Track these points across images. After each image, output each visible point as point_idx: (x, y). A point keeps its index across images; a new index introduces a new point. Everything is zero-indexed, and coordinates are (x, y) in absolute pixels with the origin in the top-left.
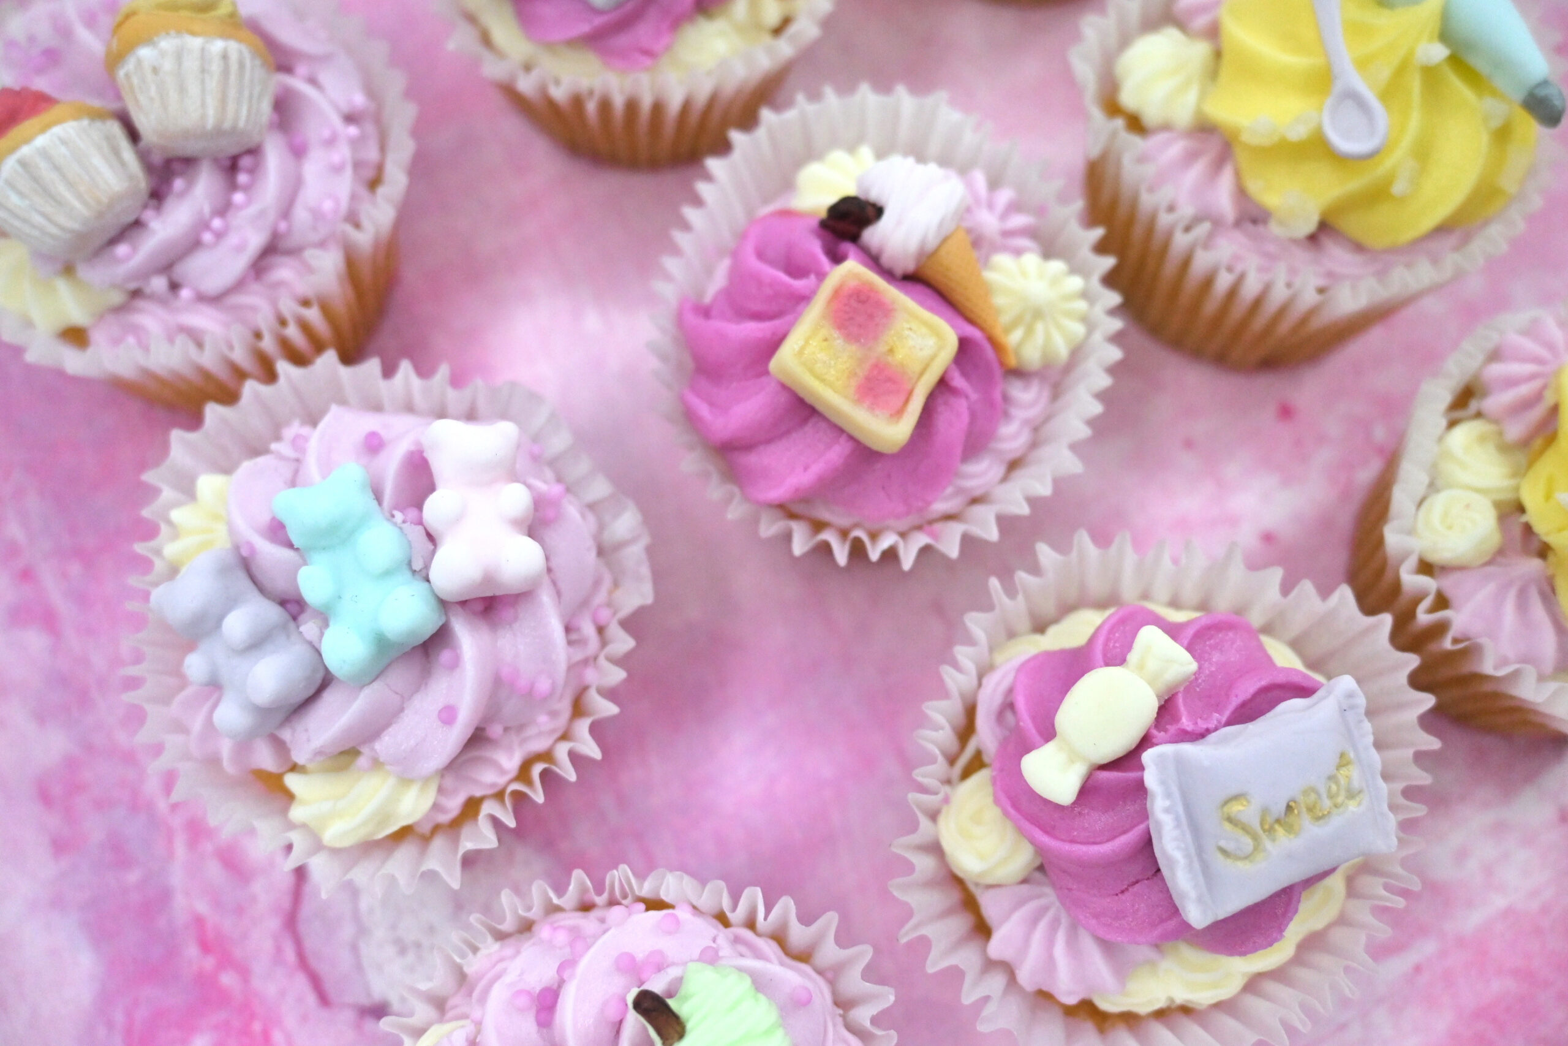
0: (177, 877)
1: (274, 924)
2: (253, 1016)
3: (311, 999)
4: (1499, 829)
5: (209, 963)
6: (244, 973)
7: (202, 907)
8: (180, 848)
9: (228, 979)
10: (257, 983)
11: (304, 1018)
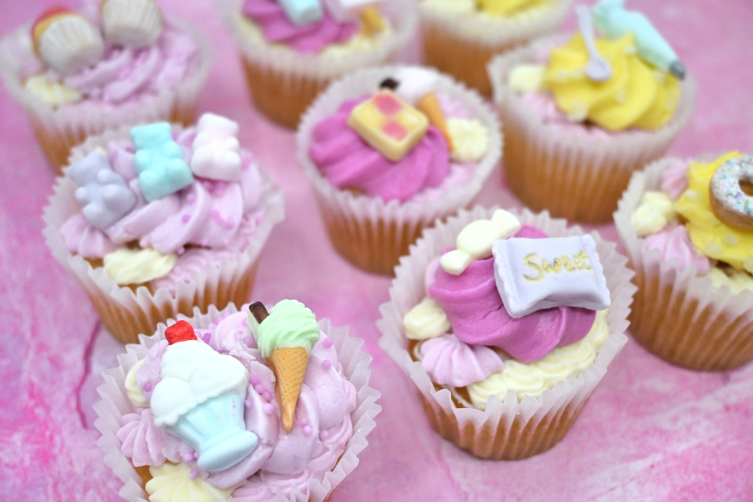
0: (26, 365)
1: (68, 390)
2: (47, 428)
3: (79, 424)
4: (693, 411)
5: (32, 403)
6: (48, 409)
7: (35, 379)
8: (31, 354)
9: (39, 411)
10: (53, 414)
11: (73, 433)
